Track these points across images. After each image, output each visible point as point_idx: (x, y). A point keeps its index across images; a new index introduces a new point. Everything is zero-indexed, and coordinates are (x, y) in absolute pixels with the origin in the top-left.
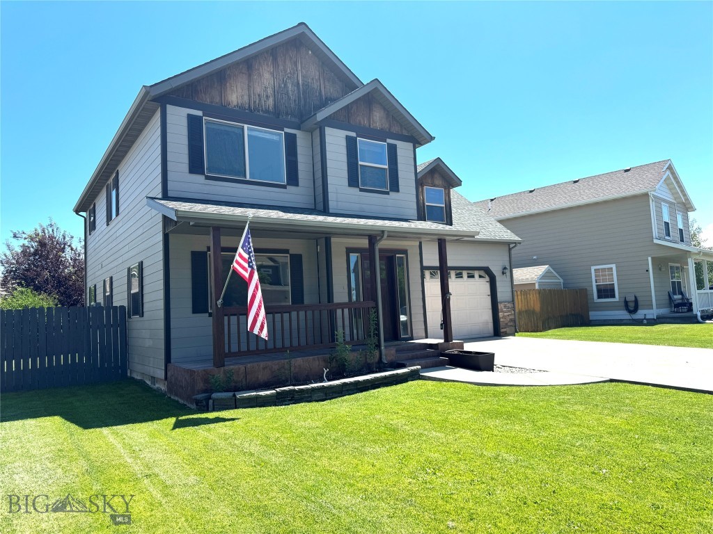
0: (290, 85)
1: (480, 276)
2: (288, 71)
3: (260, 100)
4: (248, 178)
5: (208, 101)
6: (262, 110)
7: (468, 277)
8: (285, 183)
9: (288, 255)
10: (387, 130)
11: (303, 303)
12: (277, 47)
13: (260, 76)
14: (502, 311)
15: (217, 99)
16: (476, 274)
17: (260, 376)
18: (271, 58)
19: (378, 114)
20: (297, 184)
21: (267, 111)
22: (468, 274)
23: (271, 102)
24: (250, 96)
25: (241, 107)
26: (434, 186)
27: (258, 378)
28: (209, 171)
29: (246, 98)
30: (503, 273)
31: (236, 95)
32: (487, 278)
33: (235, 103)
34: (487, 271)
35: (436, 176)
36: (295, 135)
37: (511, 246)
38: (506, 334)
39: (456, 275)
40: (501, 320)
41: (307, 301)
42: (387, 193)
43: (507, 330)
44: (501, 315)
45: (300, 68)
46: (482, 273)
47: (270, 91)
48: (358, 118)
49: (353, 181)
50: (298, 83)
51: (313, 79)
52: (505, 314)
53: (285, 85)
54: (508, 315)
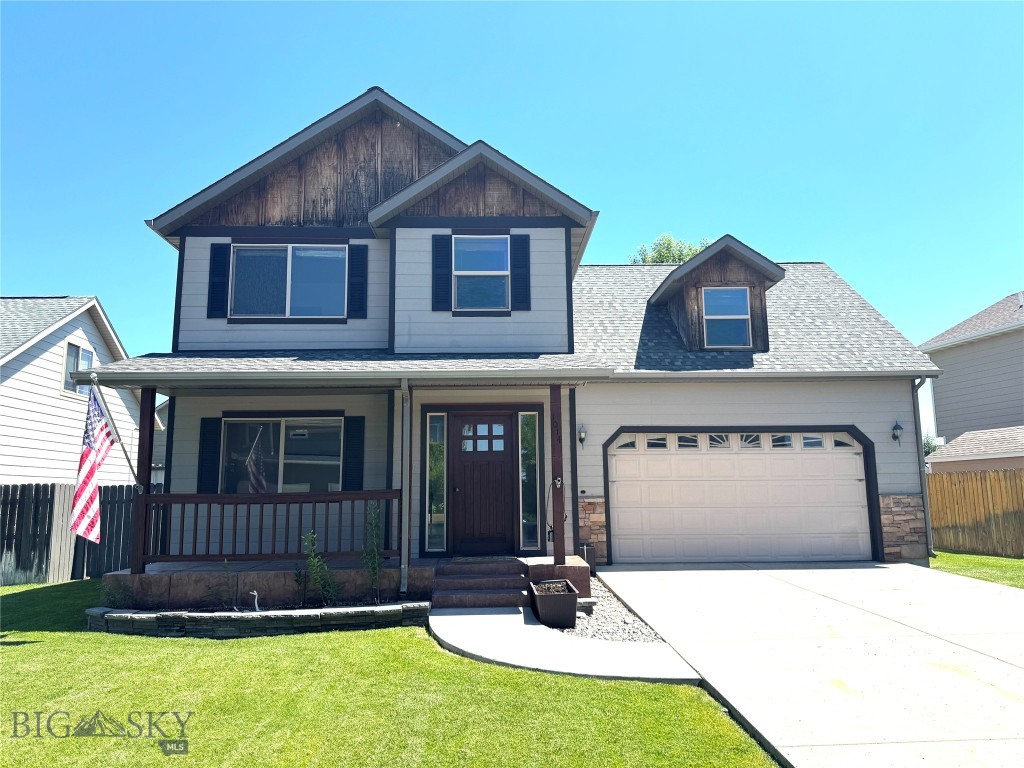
0: (362, 179)
1: (838, 444)
2: (362, 159)
3: (315, 207)
4: (288, 315)
5: (240, 223)
6: (317, 221)
7: (806, 445)
8: (345, 316)
9: (343, 418)
10: (514, 215)
11: (361, 488)
12: (344, 131)
13: (317, 174)
14: (886, 513)
15: (253, 218)
16: (828, 439)
17: (189, 592)
18: (335, 147)
19: (496, 194)
20: (364, 316)
21: (325, 221)
22: (805, 438)
23: (331, 206)
24: (299, 205)
25: (287, 222)
26: (727, 285)
27: (186, 594)
28: (235, 311)
29: (294, 209)
30: (895, 437)
31: (279, 208)
32: (859, 448)
33: (278, 218)
34: (852, 431)
35: (733, 265)
36: (366, 247)
38: (897, 559)
39: (774, 441)
40: (885, 529)
41: (369, 483)
42: (508, 314)
43: (905, 550)
44: (885, 519)
45: (379, 152)
46: (843, 437)
47: (330, 193)
48: (457, 206)
49: (441, 300)
50: (376, 173)
51: (401, 162)
52: (897, 518)
53: (356, 180)
54: (907, 521)
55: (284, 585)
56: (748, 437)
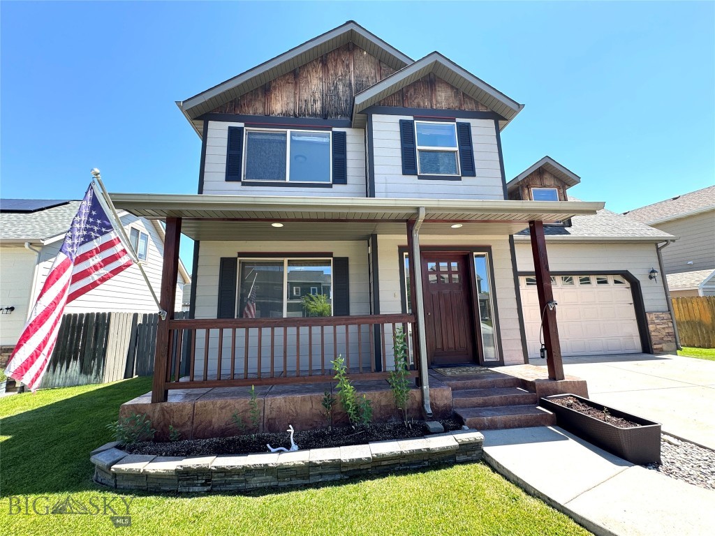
0: (341, 87)
1: (616, 282)
2: (340, 74)
3: (306, 105)
4: (288, 180)
5: (251, 113)
6: (309, 114)
7: (599, 283)
8: (331, 182)
9: (332, 259)
10: (457, 109)
11: (348, 313)
12: (327, 54)
13: (307, 83)
14: (652, 323)
15: (260, 110)
16: (610, 279)
17: (213, 420)
18: (321, 65)
19: (443, 95)
20: (345, 183)
21: (315, 114)
22: (598, 279)
23: (318, 105)
24: (295, 103)
25: (286, 114)
26: (545, 187)
28: (247, 176)
29: (291, 105)
30: (651, 277)
31: (280, 104)
32: (628, 284)
33: (279, 111)
34: (626, 275)
35: (546, 176)
36: (345, 133)
37: (660, 245)
38: (662, 352)
39: (581, 280)
40: (653, 334)
41: (354, 310)
42: (459, 179)
43: (664, 346)
44: (651, 327)
45: (352, 69)
46: (619, 278)
47: (318, 96)
48: (416, 101)
49: (409, 167)
50: (350, 84)
51: (368, 78)
52: (658, 327)
53: (336, 87)
54: (664, 328)
55: (311, 409)
56: (566, 278)
